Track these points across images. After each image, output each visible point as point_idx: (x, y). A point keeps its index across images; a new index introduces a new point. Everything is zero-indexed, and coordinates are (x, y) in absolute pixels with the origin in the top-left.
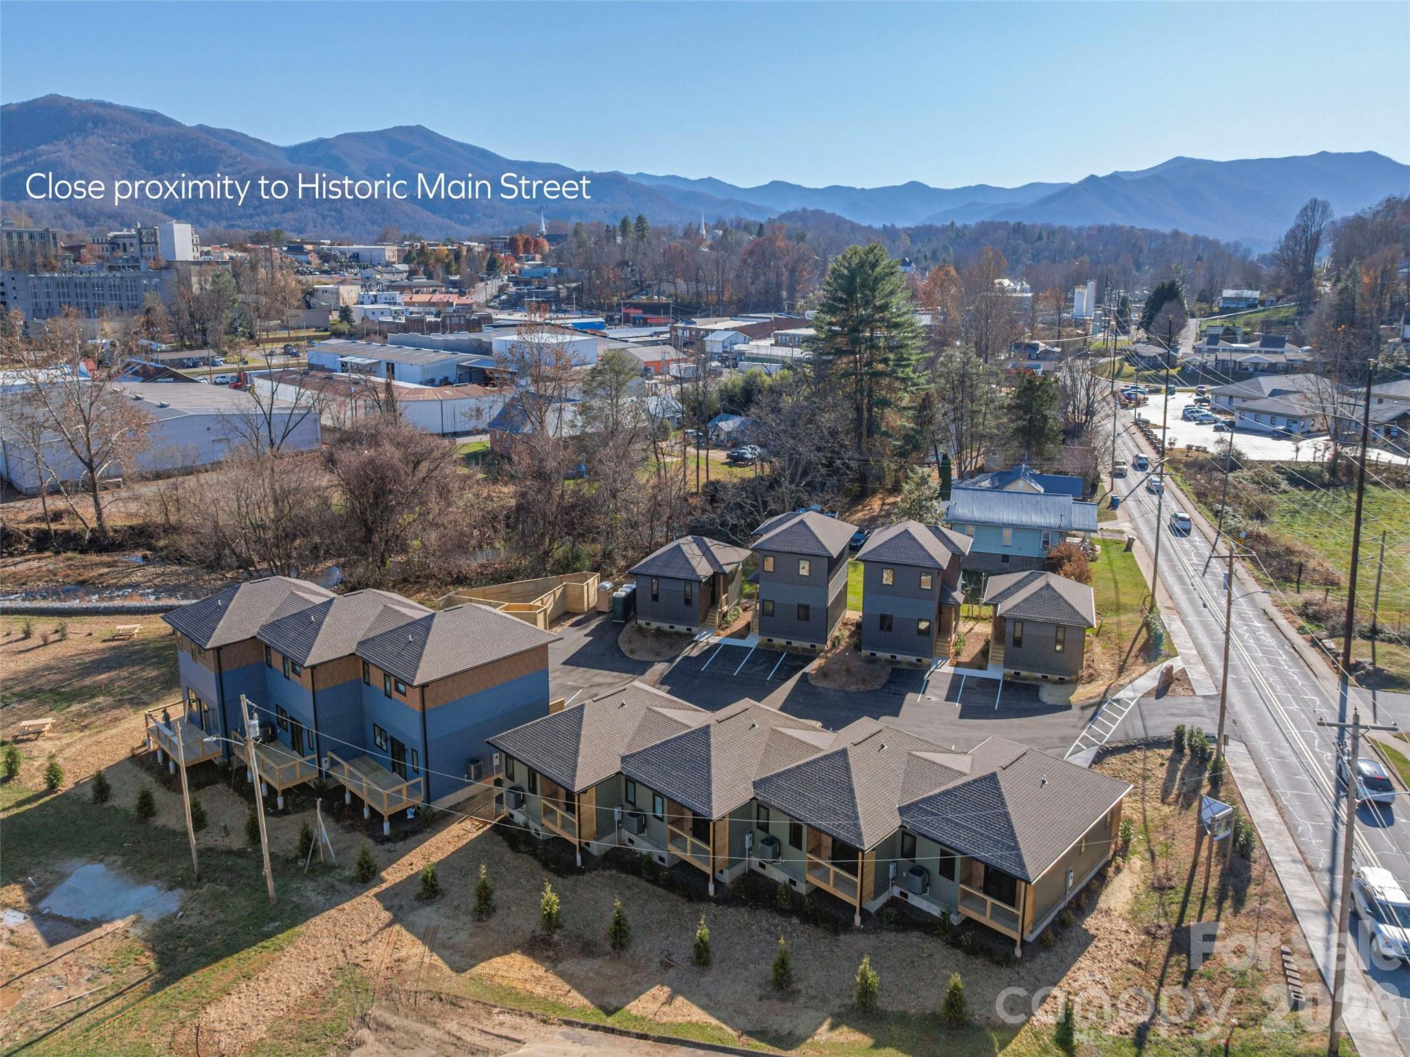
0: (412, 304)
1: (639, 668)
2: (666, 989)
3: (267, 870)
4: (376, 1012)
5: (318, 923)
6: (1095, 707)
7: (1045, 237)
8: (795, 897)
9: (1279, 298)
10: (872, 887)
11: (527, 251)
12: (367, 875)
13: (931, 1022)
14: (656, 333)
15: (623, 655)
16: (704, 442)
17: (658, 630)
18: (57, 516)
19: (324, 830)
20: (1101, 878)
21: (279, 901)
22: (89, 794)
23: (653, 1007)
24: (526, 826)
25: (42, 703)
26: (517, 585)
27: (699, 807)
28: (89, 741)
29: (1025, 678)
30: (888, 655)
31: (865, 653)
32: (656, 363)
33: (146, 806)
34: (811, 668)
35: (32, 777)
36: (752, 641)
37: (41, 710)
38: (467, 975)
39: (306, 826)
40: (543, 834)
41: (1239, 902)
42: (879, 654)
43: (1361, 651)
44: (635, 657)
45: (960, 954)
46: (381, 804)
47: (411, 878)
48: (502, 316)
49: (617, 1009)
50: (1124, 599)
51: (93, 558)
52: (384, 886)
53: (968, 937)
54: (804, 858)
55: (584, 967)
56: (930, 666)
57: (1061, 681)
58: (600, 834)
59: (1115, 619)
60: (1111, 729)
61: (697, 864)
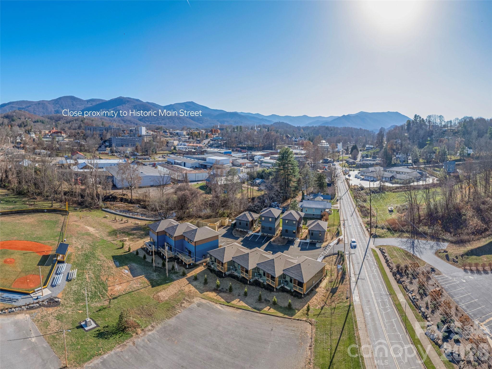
0: (189, 146)
1: (237, 238)
2: (239, 300)
3: (167, 272)
4: (186, 298)
5: (175, 282)
6: (326, 247)
7: (333, 129)
8: (264, 285)
9: (377, 147)
10: (278, 284)
11: (215, 132)
12: (184, 275)
13: (286, 308)
14: (243, 155)
15: (233, 236)
16: (253, 185)
17: (241, 230)
18: (124, 195)
19: (176, 266)
20: (321, 281)
21: (169, 277)
22: (135, 253)
23: (236, 302)
24: (214, 268)
25: (126, 235)
26: (211, 219)
27: (247, 268)
28: (134, 244)
29: (314, 242)
30: (287, 238)
31: (283, 237)
32: (243, 163)
33: (145, 257)
34: (272, 240)
35: (126, 248)
36: (260, 234)
37: (126, 236)
38: (203, 294)
39: (173, 265)
40: (217, 270)
41: (342, 283)
42: (285, 237)
43: (374, 231)
44: (236, 236)
45: (292, 297)
46: (187, 262)
47: (192, 276)
48: (209, 150)
49: (229, 302)
50: (335, 223)
51: (130, 205)
52: (187, 277)
53: (294, 294)
54: (266, 278)
55: (223, 294)
56: (295, 240)
57: (321, 242)
58: (228, 271)
59: (333, 228)
60: (327, 252)
61: (246, 278)
